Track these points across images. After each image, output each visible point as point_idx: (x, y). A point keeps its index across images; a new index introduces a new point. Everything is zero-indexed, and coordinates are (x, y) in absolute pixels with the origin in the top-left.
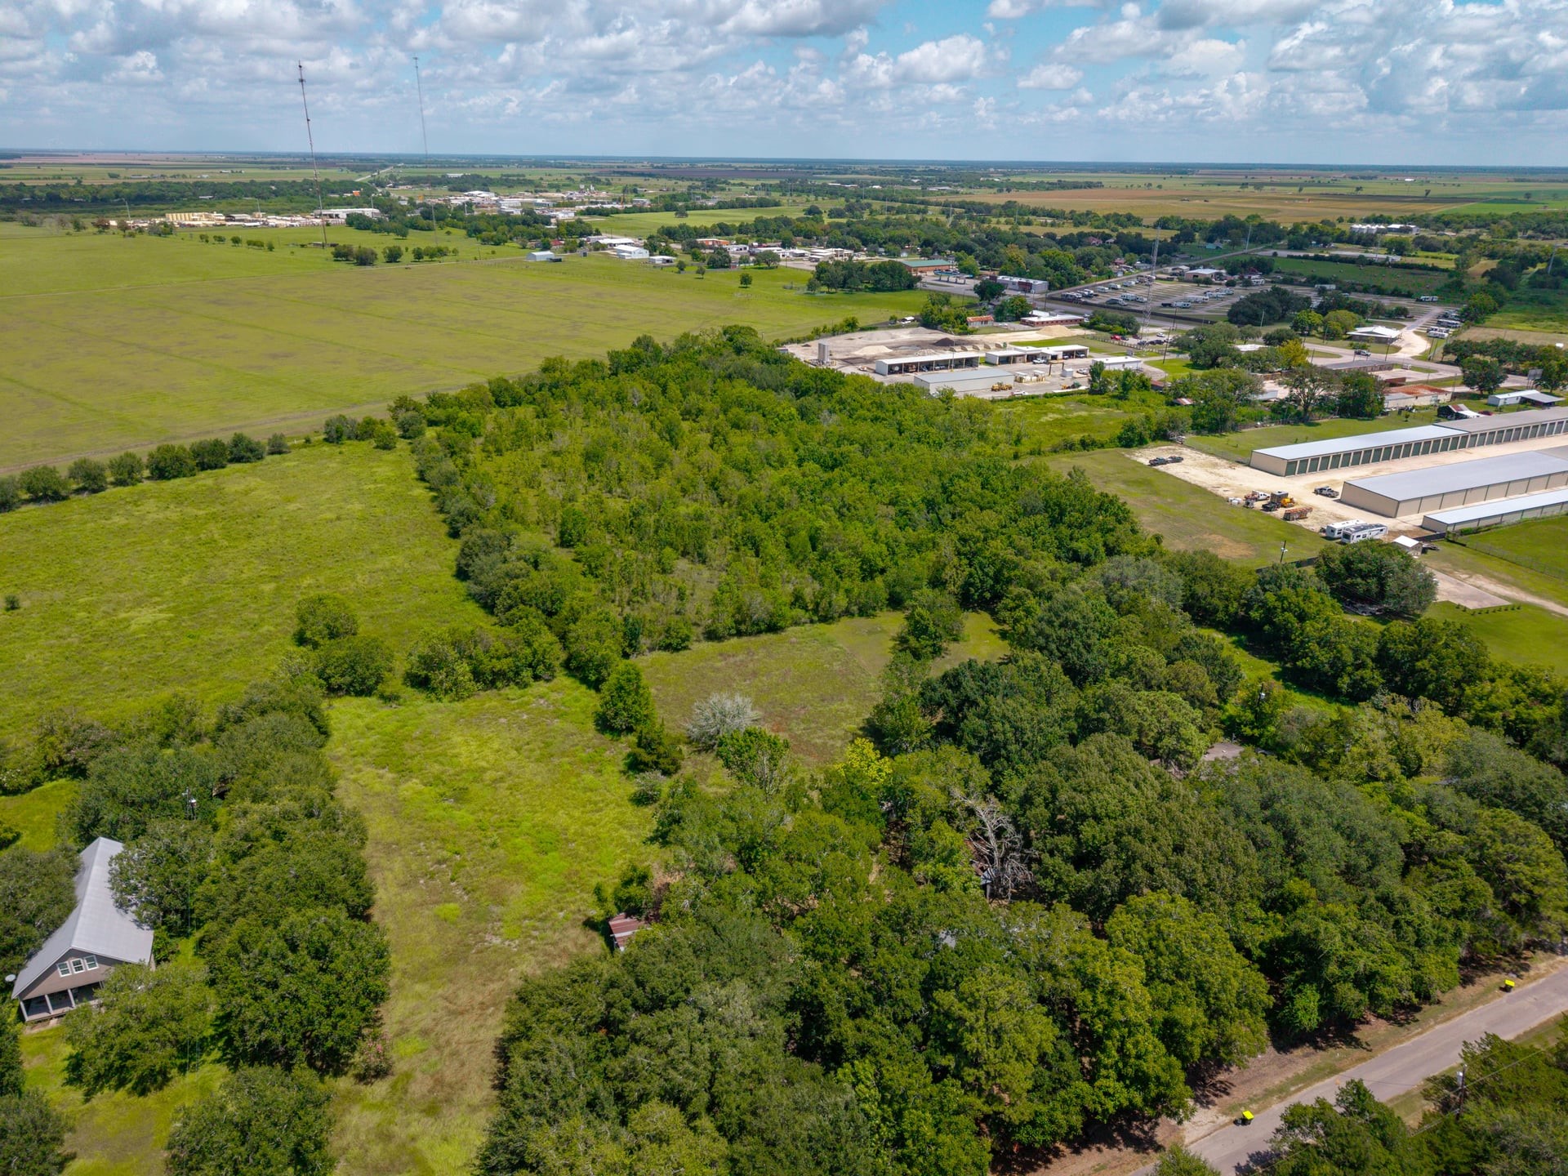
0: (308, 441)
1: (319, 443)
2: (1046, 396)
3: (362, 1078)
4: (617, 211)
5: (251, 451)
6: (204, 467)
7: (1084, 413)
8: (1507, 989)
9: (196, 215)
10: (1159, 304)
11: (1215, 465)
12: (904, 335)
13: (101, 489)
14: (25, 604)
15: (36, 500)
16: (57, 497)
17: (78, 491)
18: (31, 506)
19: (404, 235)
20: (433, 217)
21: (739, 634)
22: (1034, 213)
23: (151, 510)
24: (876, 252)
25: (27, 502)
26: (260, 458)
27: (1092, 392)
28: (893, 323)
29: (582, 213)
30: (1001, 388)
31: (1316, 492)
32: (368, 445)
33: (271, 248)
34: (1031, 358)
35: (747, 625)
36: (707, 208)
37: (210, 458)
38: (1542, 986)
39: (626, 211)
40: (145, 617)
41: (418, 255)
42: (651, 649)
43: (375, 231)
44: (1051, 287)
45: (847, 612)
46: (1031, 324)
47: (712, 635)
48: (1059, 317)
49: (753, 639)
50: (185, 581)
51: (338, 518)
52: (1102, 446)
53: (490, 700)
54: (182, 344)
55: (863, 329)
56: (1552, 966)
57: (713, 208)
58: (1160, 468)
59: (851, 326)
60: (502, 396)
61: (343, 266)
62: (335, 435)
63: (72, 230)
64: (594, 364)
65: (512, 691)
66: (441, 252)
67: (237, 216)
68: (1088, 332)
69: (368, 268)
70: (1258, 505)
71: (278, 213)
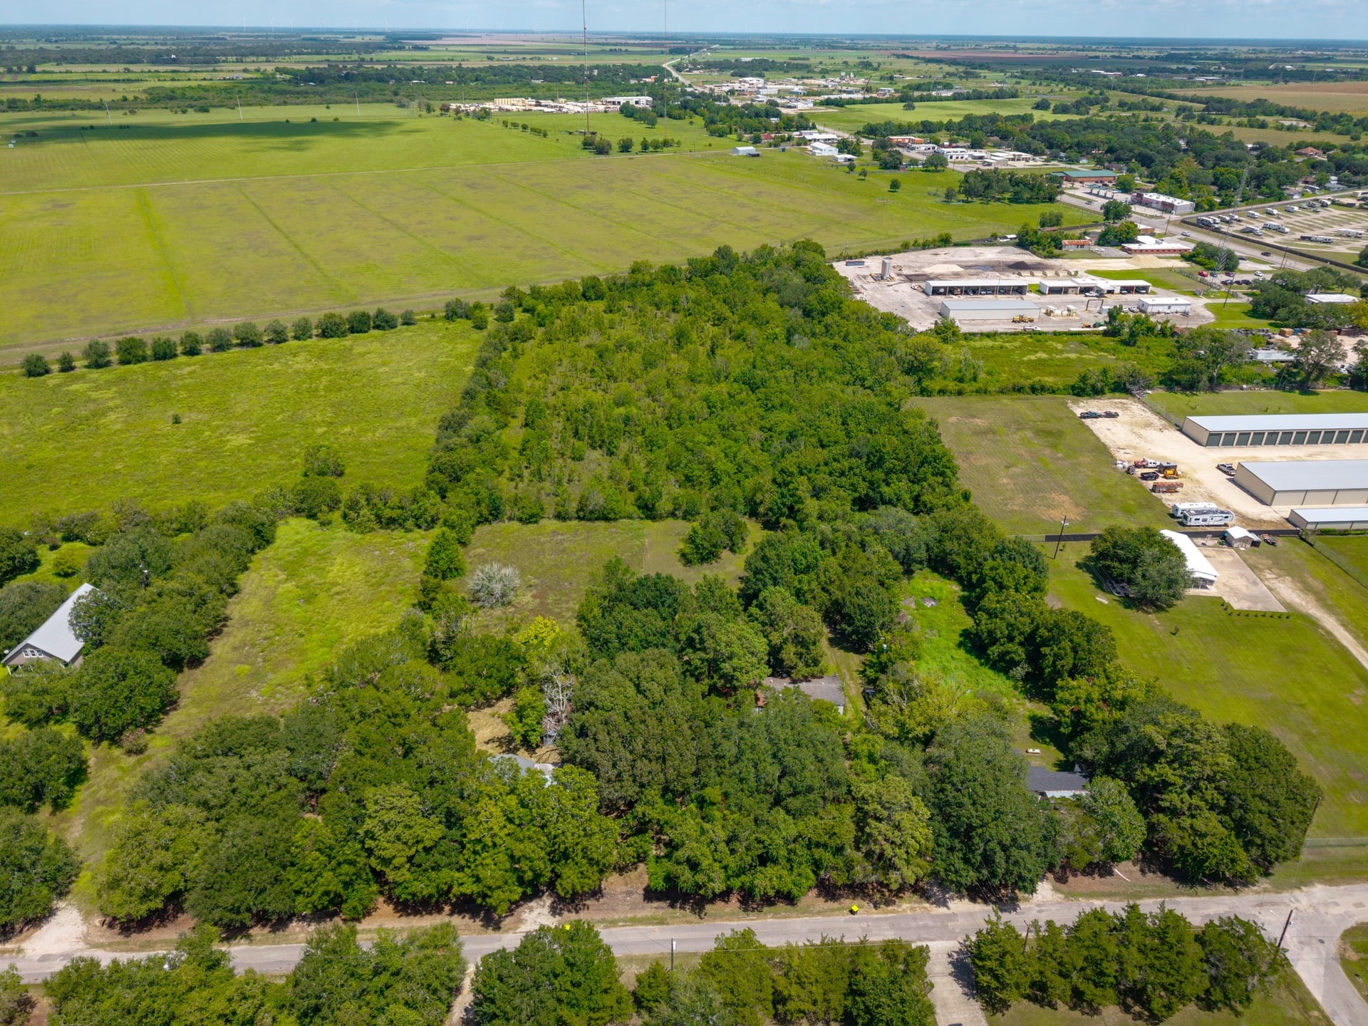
0: (433, 316)
1: (441, 319)
2: (1055, 333)
3: (129, 752)
4: (853, 102)
5: (387, 322)
6: (352, 330)
7: (1073, 356)
8: (852, 912)
9: (514, 101)
10: (1298, 235)
11: (1148, 425)
12: (990, 254)
13: (285, 341)
14: (184, 421)
15: (242, 345)
16: (255, 344)
17: (270, 341)
18: (237, 349)
19: (652, 124)
20: (691, 106)
21: (580, 518)
22: (1282, 112)
23: (301, 363)
24: (1055, 157)
25: (237, 345)
26: (393, 327)
27: (1105, 333)
28: (992, 241)
29: (823, 103)
30: (1022, 320)
31: (1218, 468)
32: (469, 323)
33: (545, 135)
34: (1084, 290)
35: (586, 514)
36: (941, 99)
37: (359, 325)
38: (886, 919)
39: (864, 101)
40: (241, 440)
41: (645, 147)
42: (510, 519)
43: (636, 119)
44: (1198, 208)
45: (673, 514)
46: (1129, 251)
47: (560, 517)
48: (1165, 245)
49: (589, 524)
50: (279, 418)
51: (404, 384)
52: (1053, 392)
53: (380, 537)
54: (421, 223)
55: (956, 245)
56: (912, 909)
57: (947, 99)
58: (1088, 422)
59: (945, 242)
60: (591, 291)
61: (586, 153)
62: (454, 313)
63: (424, 113)
64: (673, 269)
65: (398, 533)
66: (666, 144)
67: (543, 102)
68: (1184, 265)
69: (602, 157)
70: (1139, 472)
71: (577, 100)
